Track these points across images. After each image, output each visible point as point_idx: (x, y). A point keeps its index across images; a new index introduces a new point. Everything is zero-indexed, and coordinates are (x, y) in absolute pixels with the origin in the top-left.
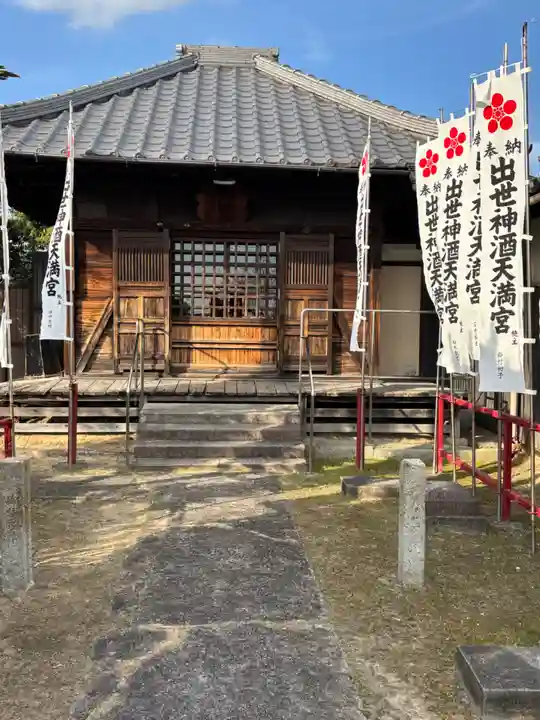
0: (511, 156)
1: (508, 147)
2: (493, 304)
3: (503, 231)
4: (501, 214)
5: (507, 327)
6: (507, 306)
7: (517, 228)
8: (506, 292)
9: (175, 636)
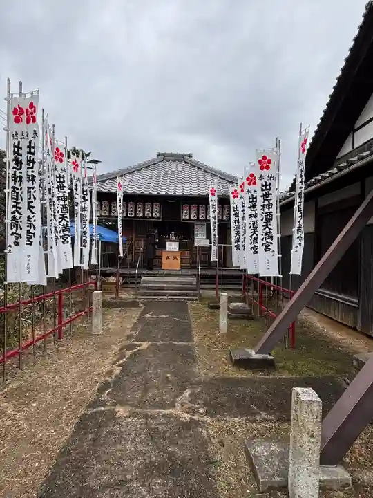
0: (270, 181)
1: (268, 177)
2: (262, 240)
3: (266, 210)
4: (265, 203)
5: (270, 249)
6: (269, 240)
7: (273, 210)
8: (269, 235)
9: (145, 345)
